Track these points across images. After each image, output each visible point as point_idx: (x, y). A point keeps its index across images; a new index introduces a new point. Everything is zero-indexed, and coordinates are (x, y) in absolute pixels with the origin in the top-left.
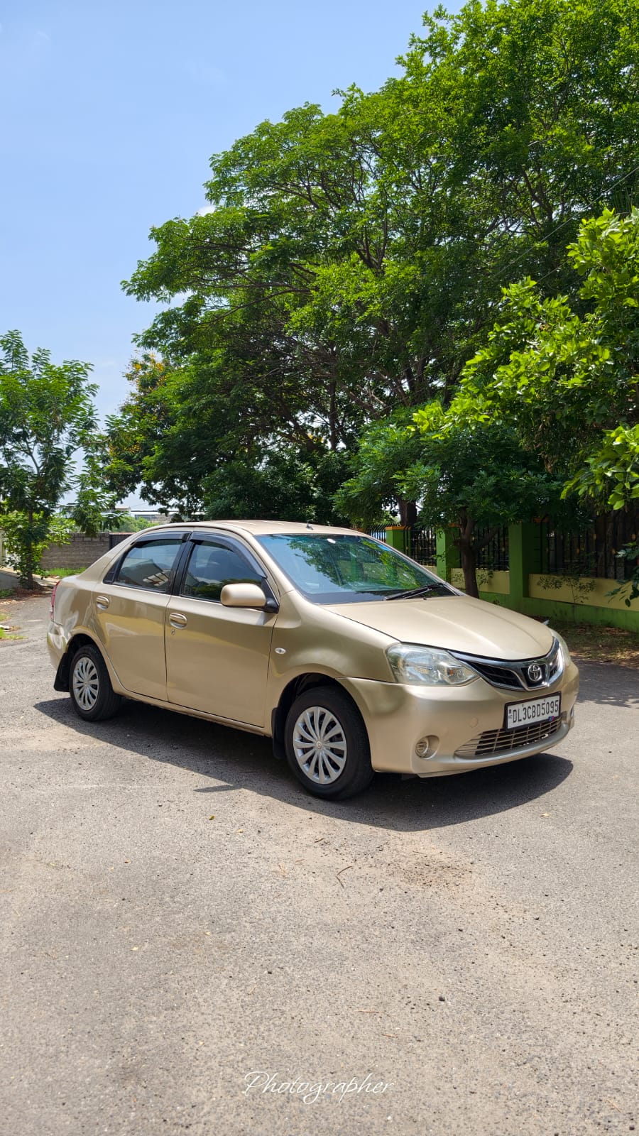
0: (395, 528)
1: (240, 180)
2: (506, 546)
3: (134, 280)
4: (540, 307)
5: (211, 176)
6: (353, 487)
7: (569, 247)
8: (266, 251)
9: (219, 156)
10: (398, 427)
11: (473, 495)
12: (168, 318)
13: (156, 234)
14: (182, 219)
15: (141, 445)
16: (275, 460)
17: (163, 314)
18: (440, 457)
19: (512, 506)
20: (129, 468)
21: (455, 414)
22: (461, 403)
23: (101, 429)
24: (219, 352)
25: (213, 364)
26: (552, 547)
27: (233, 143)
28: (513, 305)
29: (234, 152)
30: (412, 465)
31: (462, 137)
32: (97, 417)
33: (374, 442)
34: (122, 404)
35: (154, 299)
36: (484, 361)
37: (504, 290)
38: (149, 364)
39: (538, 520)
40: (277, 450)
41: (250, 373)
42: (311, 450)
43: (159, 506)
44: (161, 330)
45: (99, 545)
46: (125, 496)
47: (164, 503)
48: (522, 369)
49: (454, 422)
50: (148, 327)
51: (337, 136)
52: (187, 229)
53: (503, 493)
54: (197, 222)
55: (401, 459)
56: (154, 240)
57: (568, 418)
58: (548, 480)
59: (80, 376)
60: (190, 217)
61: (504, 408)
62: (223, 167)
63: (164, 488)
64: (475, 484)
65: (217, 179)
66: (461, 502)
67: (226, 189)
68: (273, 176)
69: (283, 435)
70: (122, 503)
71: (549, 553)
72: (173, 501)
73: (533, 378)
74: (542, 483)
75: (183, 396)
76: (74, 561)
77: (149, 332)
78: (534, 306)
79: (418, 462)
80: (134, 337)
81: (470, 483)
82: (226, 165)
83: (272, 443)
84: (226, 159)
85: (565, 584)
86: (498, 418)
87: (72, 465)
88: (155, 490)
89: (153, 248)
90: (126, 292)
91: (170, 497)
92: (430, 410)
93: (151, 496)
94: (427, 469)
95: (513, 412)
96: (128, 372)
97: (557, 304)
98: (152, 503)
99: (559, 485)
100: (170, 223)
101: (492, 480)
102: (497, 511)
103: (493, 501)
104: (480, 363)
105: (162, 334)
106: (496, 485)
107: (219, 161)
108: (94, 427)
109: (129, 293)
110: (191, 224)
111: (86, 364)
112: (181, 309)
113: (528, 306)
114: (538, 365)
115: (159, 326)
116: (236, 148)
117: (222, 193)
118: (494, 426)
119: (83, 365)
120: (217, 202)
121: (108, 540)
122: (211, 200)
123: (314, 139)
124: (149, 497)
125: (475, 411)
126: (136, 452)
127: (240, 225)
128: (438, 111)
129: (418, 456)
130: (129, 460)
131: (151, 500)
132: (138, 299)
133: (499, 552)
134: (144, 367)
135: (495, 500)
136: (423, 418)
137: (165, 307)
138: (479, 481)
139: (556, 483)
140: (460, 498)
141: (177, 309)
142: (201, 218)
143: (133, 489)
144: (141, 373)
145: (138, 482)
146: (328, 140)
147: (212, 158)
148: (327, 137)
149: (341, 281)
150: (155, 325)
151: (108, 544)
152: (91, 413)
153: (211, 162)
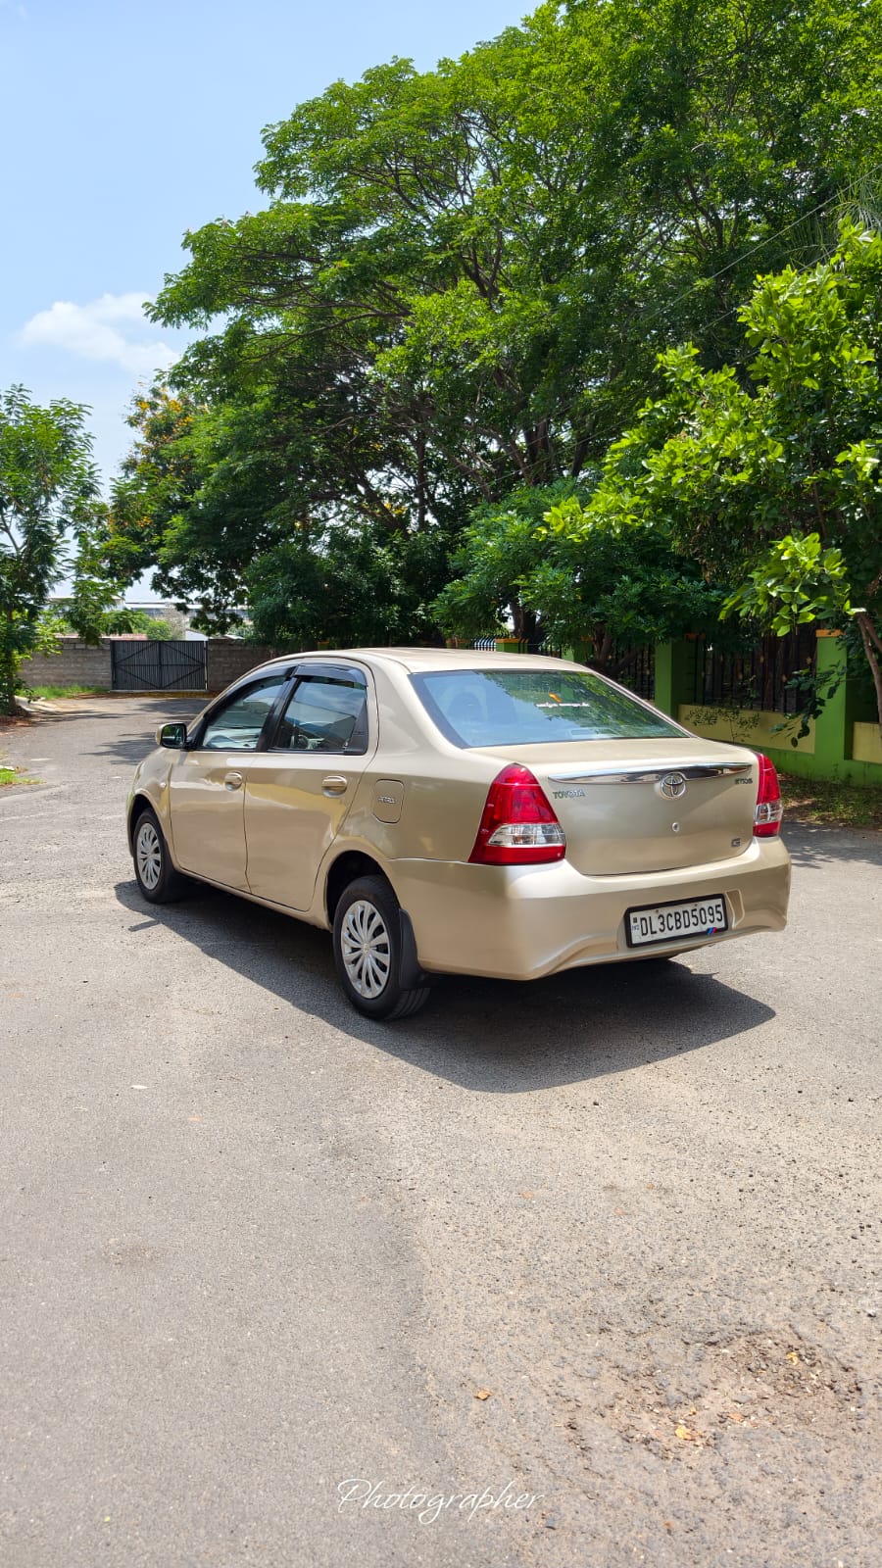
0: (507, 640)
1: (303, 161)
2: (651, 668)
3: (161, 302)
4: (702, 381)
5: (262, 155)
6: (461, 590)
7: (739, 310)
8: (340, 269)
9: (274, 127)
10: (519, 515)
11: (613, 606)
12: (203, 350)
13: (190, 241)
14: (225, 220)
15: (152, 516)
16: (339, 541)
17: (198, 344)
18: (572, 557)
19: (661, 621)
20: (135, 548)
21: (596, 513)
22: (604, 499)
23: (105, 496)
24: (266, 389)
25: (259, 406)
26: (709, 668)
27: (293, 109)
28: (670, 377)
29: (295, 121)
30: (538, 567)
31: (607, 132)
32: (100, 480)
33: (488, 534)
34: (124, 458)
35: (186, 324)
36: (633, 445)
37: (660, 357)
38: (159, 402)
39: (693, 636)
40: (342, 524)
41: (308, 418)
42: (389, 527)
43: (175, 599)
44: (195, 365)
45: (96, 655)
46: (128, 585)
47: (181, 596)
48: (679, 460)
49: (595, 522)
50: (177, 359)
51: (434, 108)
52: (233, 233)
53: (648, 605)
54: (246, 224)
55: (525, 558)
56: (189, 249)
57: (732, 518)
58: (706, 589)
59: (74, 422)
60: (236, 219)
61: (655, 506)
62: (279, 143)
63: (183, 574)
64: (616, 593)
65: (272, 159)
66: (596, 615)
67: (284, 173)
68: (348, 158)
69: (347, 503)
70: (124, 593)
71: (705, 680)
72: (195, 594)
73: (691, 472)
74: (699, 592)
75: (219, 453)
76: (67, 677)
77: (177, 367)
78: (695, 380)
79: (545, 564)
80: (157, 373)
81: (610, 590)
82: (285, 140)
83: (333, 515)
84: (284, 132)
85: (720, 719)
86: (648, 519)
87: (63, 545)
88: (172, 578)
89: (188, 258)
90: (150, 318)
91: (191, 587)
92: (567, 507)
93: (166, 587)
94: (556, 573)
95: (666, 511)
96: (131, 414)
97: (725, 377)
98: (167, 595)
99: (719, 596)
100: (211, 226)
101: (637, 588)
102: (642, 627)
103: (638, 614)
104: (627, 447)
105: (194, 371)
106: (641, 595)
107: (274, 134)
108: (95, 493)
109: (155, 319)
110: (238, 226)
111: (80, 406)
112: (221, 338)
113: (688, 380)
114: (698, 455)
115: (192, 360)
116: (297, 116)
117: (278, 179)
118: (643, 528)
119: (77, 406)
120: (272, 191)
121: (108, 648)
122: (263, 189)
123: (405, 112)
124: (162, 588)
125: (620, 511)
126: (146, 526)
127: (305, 230)
128: (577, 93)
129: (543, 555)
130: (137, 537)
131: (165, 591)
132: (165, 324)
133: (643, 675)
134: (154, 406)
135: (641, 613)
136: (557, 517)
137: (199, 335)
138: (621, 589)
139: (715, 592)
140: (596, 610)
141: (217, 337)
142: (252, 219)
143: (138, 576)
144: (149, 414)
145: (148, 566)
146: (424, 114)
147: (264, 130)
148: (421, 110)
149: (444, 316)
150: (186, 359)
151: (109, 654)
152: (91, 473)
153: (263, 136)
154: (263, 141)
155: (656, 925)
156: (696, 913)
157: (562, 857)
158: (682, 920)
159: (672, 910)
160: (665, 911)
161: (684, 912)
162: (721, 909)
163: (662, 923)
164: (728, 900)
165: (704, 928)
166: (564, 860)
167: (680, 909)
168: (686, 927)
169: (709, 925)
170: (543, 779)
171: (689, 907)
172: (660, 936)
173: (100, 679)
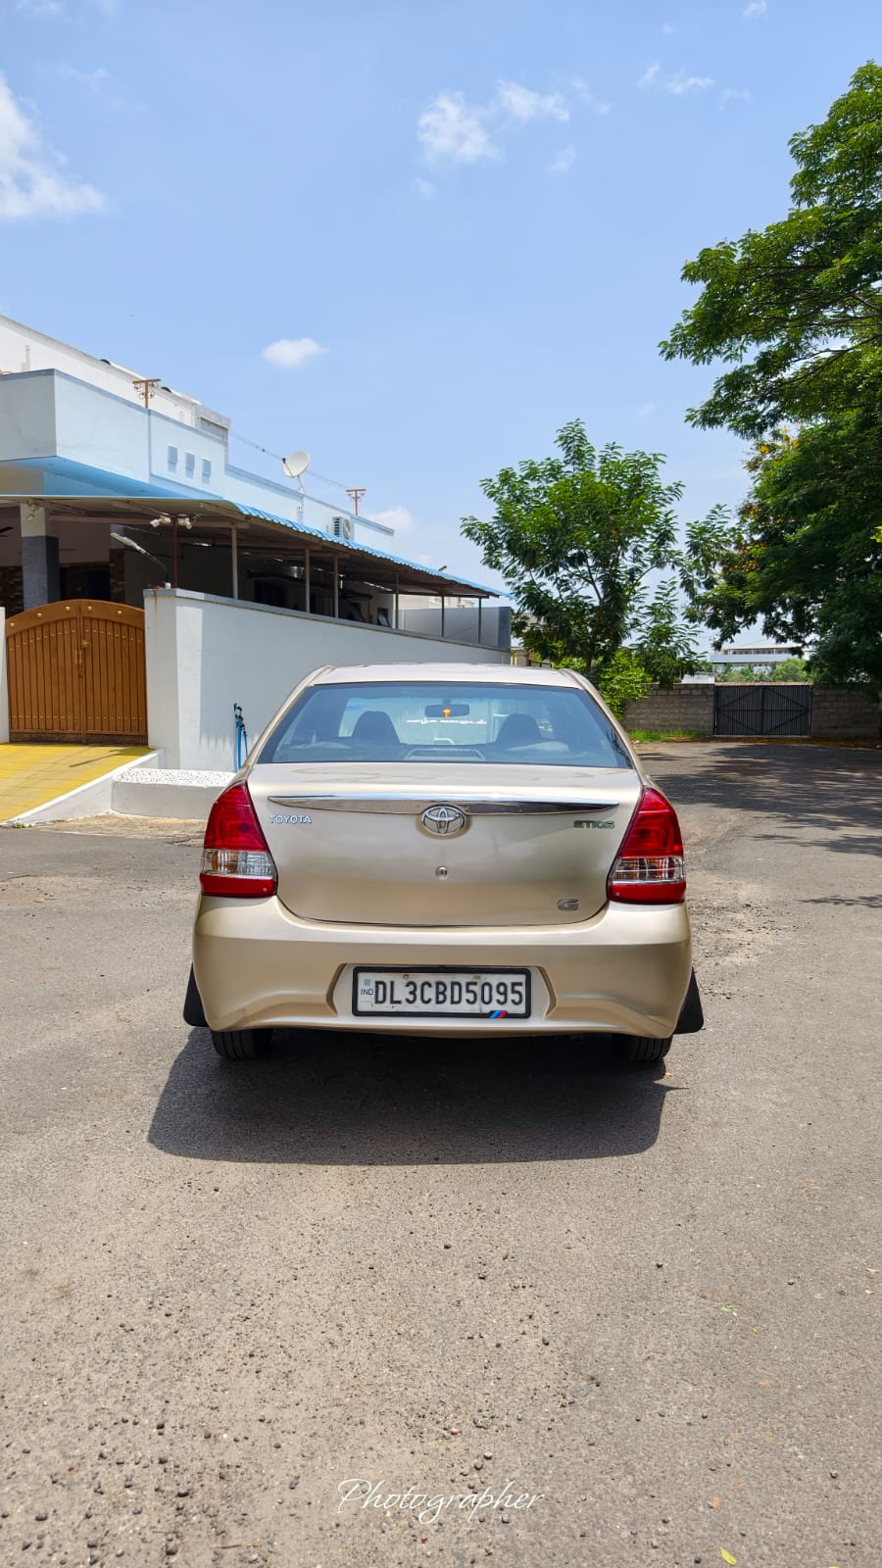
3: (676, 338)
9: (804, 134)
12: (735, 383)
13: (691, 272)
15: (758, 561)
17: (726, 377)
20: (738, 594)
32: (675, 526)
35: (716, 359)
38: (779, 443)
43: (790, 643)
44: (727, 399)
45: (699, 699)
46: (735, 631)
47: (797, 640)
50: (709, 396)
56: (689, 281)
59: (647, 472)
62: (812, 149)
63: (796, 619)
65: (804, 168)
70: (732, 641)
72: (811, 637)
76: (667, 721)
77: (709, 404)
80: (688, 413)
82: (818, 145)
84: (818, 135)
87: (641, 592)
88: (784, 622)
90: (664, 356)
91: (805, 630)
93: (779, 631)
96: (750, 458)
98: (782, 639)
105: (729, 405)
107: (805, 141)
108: (672, 540)
109: (671, 356)
111: (654, 455)
112: (752, 367)
115: (723, 394)
116: (832, 115)
119: (651, 457)
120: (812, 201)
121: (712, 693)
124: (775, 633)
131: (779, 635)
134: (771, 448)
137: (732, 367)
141: (747, 367)
143: (749, 622)
144: (768, 456)
145: (758, 613)
147: (793, 140)
150: (718, 393)
151: (712, 699)
152: (667, 521)
153: (791, 146)
154: (792, 151)
155: (402, 992)
156: (477, 989)
157: (269, 894)
158: (448, 993)
159: (432, 978)
160: (419, 979)
161: (453, 984)
162: (522, 989)
163: (413, 993)
164: (537, 981)
165: (486, 1009)
166: (275, 897)
167: (447, 979)
168: (453, 1002)
169: (494, 1006)
170: (260, 798)
171: (463, 979)
172: (405, 1007)
173: (702, 723)
